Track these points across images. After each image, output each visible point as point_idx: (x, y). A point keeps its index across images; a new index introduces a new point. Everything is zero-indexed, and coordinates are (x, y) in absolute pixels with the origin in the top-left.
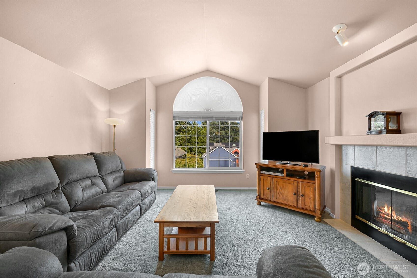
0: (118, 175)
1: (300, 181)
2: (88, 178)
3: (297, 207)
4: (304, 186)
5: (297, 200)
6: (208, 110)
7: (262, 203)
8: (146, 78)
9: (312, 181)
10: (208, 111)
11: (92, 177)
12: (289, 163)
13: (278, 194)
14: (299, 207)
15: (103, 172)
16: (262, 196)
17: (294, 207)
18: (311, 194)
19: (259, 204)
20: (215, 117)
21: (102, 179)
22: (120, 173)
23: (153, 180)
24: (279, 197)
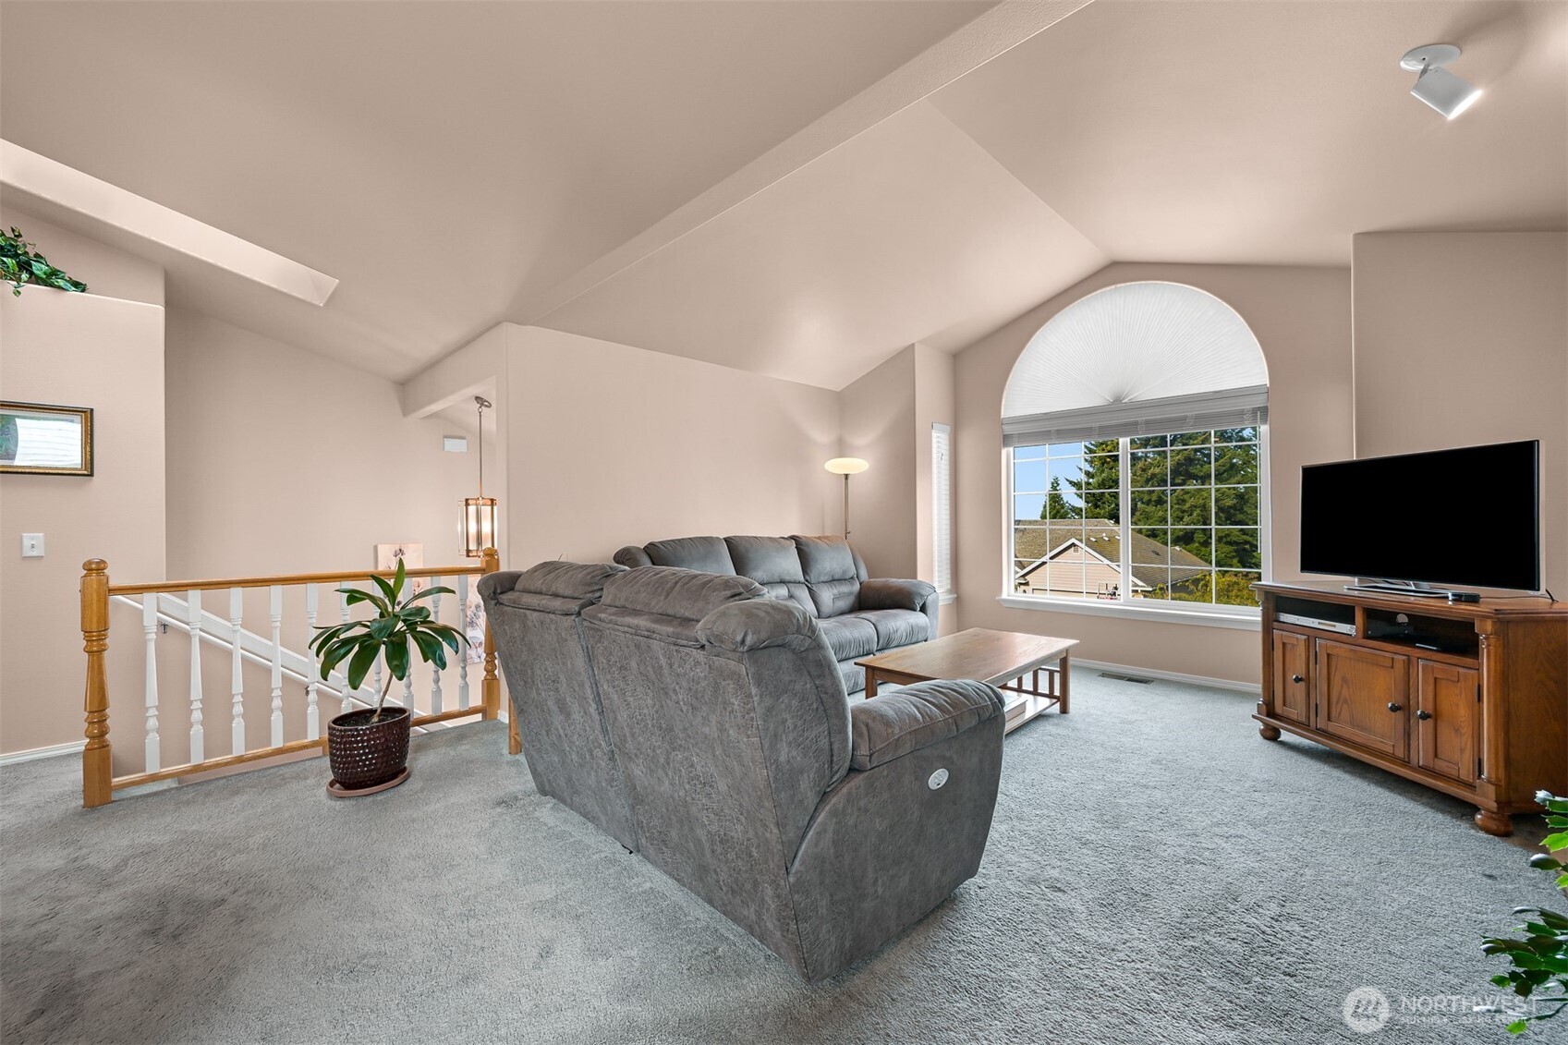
0: (845, 588)
1: (1419, 655)
2: (782, 582)
3: (1406, 763)
4: (1435, 678)
5: (1407, 735)
6: (1118, 400)
7: (1285, 736)
8: (913, 344)
9: (1468, 661)
10: (1117, 405)
11: (789, 582)
12: (1413, 588)
13: (1337, 703)
14: (1414, 761)
15: (812, 576)
16: (1279, 708)
17: (1392, 758)
18: (1463, 713)
19: (1271, 735)
20: (1147, 423)
21: (810, 590)
22: (852, 585)
23: (923, 609)
24: (1340, 714)
